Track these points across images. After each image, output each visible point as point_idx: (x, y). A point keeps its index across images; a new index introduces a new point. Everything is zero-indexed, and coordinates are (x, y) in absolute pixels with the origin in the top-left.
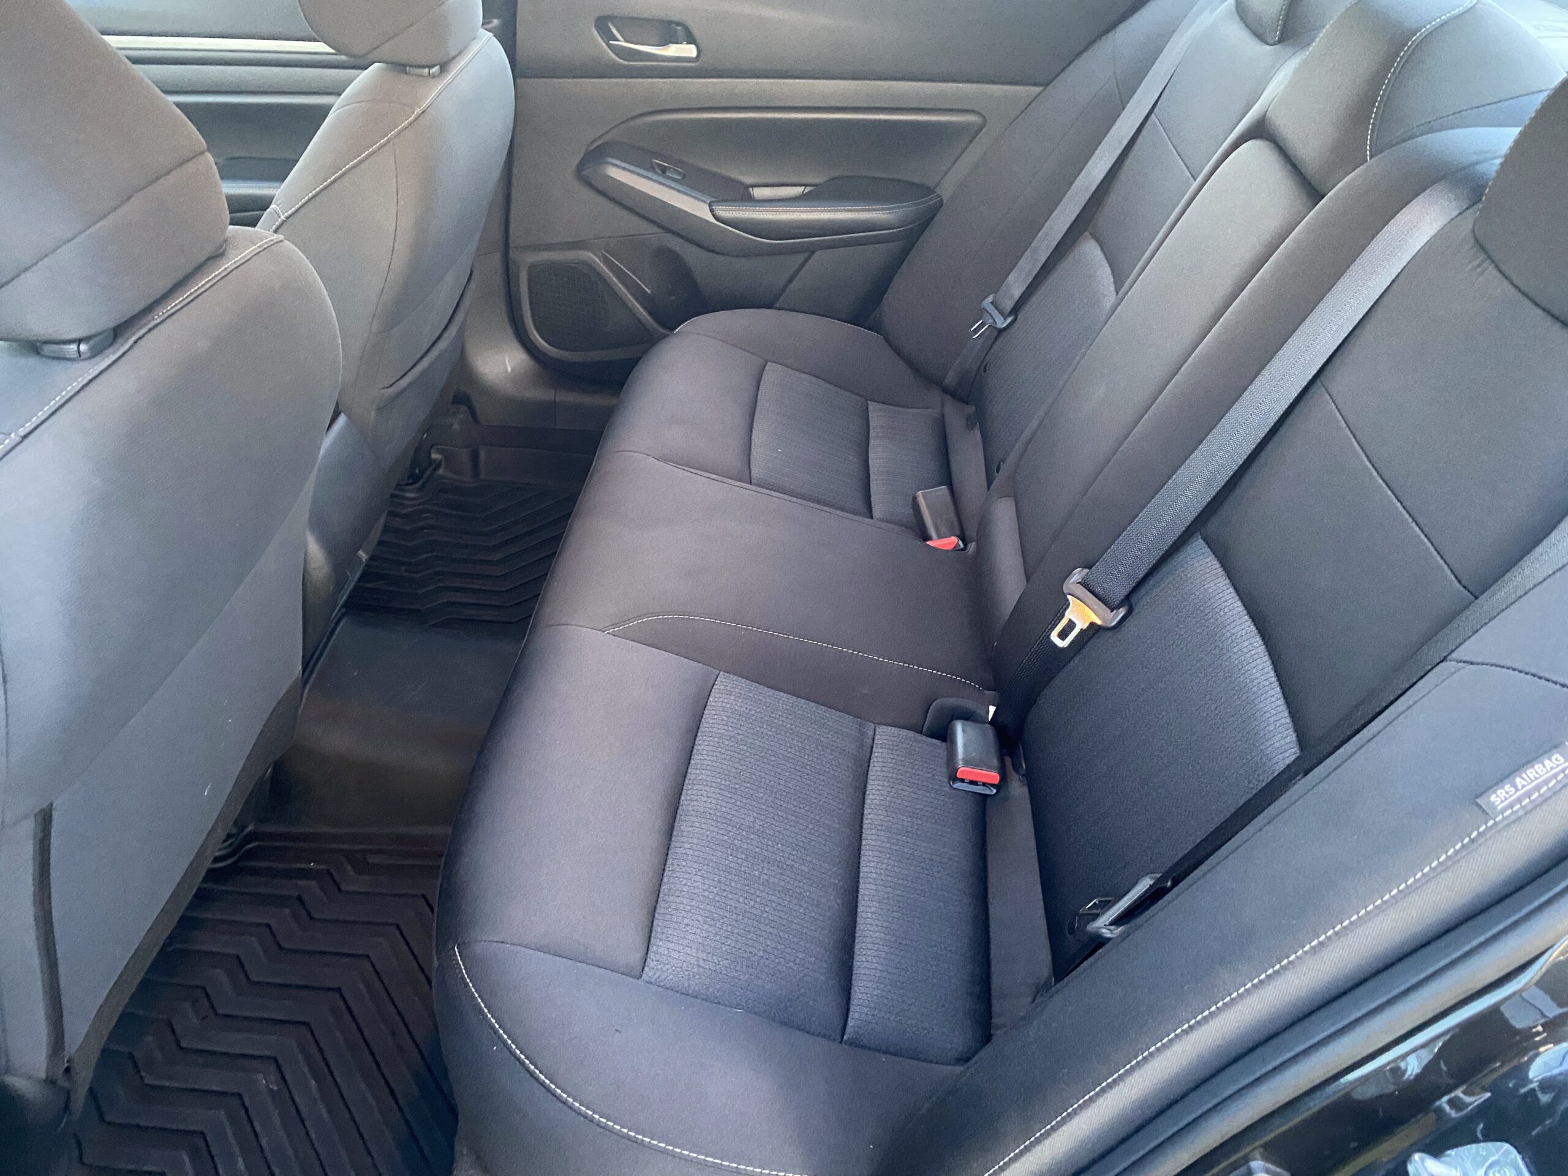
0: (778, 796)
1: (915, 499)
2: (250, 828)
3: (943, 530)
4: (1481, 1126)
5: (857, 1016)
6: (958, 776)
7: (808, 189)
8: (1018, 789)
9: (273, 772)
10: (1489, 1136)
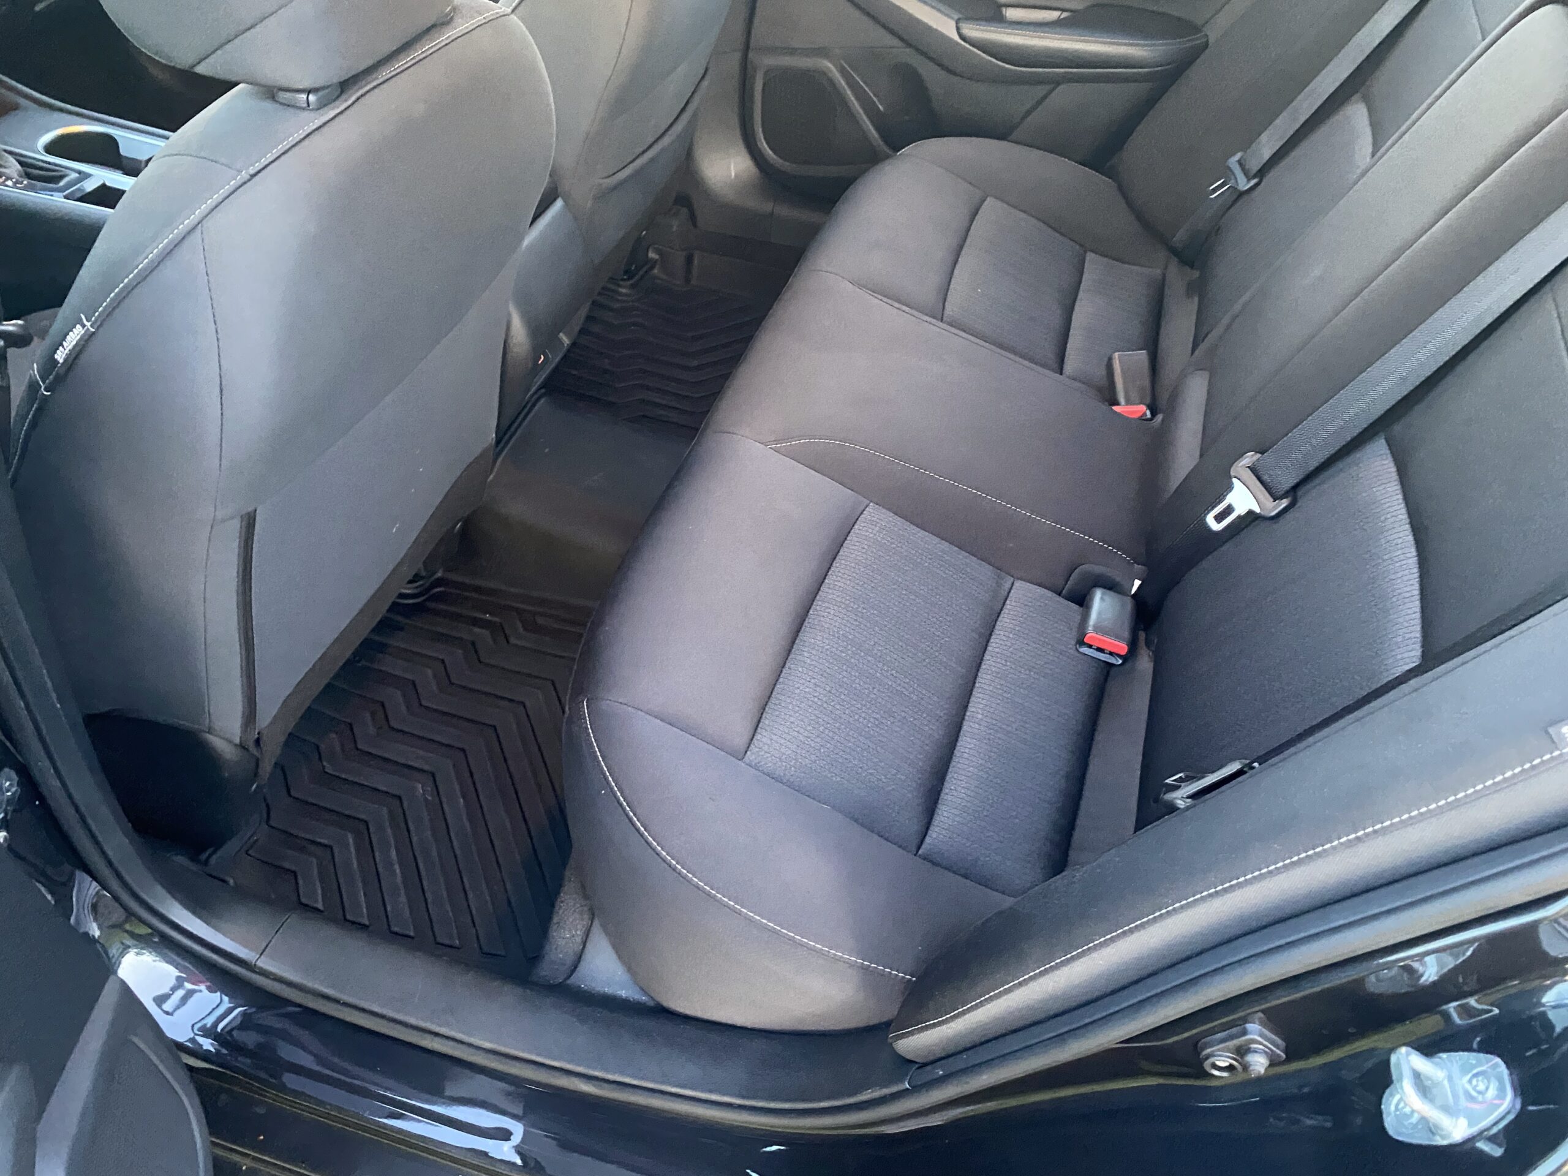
0: (902, 628)
1: (1110, 359)
2: (439, 574)
3: (1134, 395)
4: (1478, 1039)
5: (934, 835)
6: (1085, 640)
7: (1065, 15)
8: (1145, 663)
9: (463, 528)
10: (1486, 1048)
